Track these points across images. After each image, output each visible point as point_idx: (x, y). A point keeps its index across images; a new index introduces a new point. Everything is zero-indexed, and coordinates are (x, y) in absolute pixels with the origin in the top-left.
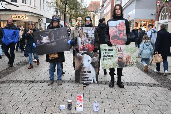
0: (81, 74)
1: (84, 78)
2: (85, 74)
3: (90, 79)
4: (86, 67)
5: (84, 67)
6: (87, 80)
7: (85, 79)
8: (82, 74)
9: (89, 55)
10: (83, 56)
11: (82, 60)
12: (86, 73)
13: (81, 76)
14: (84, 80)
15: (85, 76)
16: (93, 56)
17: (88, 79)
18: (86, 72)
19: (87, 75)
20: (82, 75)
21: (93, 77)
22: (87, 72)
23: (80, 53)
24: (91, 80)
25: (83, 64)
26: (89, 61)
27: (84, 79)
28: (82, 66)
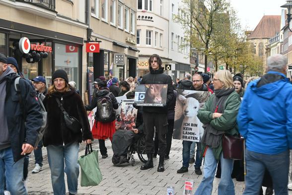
0: (183, 126)
1: (186, 133)
2: (188, 127)
3: (195, 136)
4: (191, 117)
5: (188, 116)
6: (191, 137)
7: (188, 136)
8: (185, 126)
9: (197, 99)
10: (188, 100)
11: (186, 105)
12: (190, 127)
13: (182, 130)
14: (186, 137)
15: (188, 131)
16: (203, 101)
17: (193, 136)
18: (190, 125)
19: (191, 129)
20: (184, 128)
21: (200, 134)
22: (192, 125)
23: (183, 95)
24: (196, 139)
25: (186, 112)
26: (196, 108)
27: (186, 135)
28: (186, 114)
